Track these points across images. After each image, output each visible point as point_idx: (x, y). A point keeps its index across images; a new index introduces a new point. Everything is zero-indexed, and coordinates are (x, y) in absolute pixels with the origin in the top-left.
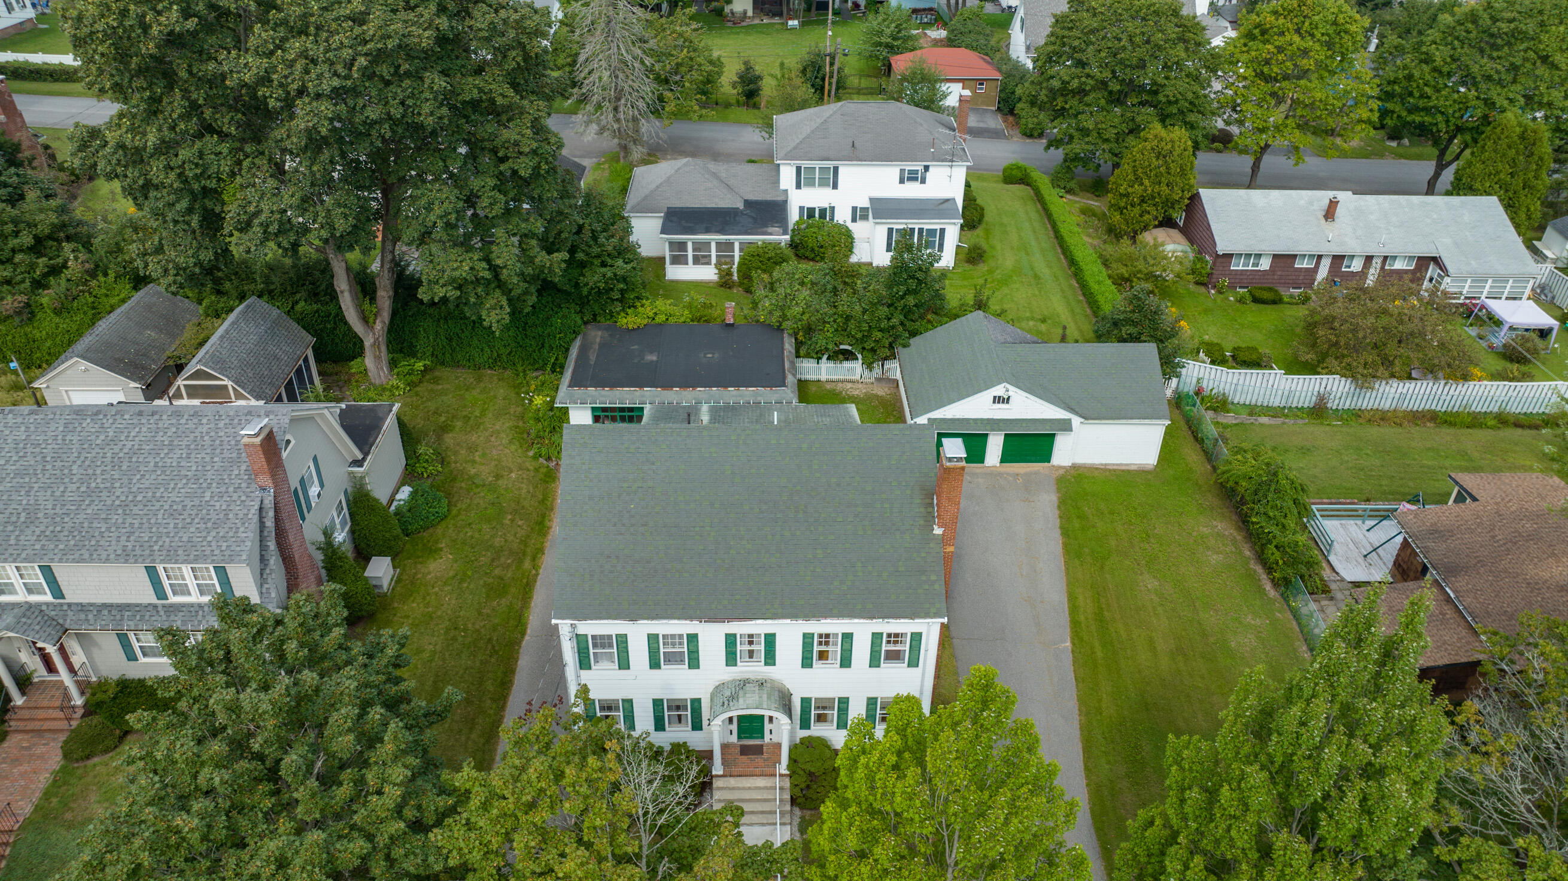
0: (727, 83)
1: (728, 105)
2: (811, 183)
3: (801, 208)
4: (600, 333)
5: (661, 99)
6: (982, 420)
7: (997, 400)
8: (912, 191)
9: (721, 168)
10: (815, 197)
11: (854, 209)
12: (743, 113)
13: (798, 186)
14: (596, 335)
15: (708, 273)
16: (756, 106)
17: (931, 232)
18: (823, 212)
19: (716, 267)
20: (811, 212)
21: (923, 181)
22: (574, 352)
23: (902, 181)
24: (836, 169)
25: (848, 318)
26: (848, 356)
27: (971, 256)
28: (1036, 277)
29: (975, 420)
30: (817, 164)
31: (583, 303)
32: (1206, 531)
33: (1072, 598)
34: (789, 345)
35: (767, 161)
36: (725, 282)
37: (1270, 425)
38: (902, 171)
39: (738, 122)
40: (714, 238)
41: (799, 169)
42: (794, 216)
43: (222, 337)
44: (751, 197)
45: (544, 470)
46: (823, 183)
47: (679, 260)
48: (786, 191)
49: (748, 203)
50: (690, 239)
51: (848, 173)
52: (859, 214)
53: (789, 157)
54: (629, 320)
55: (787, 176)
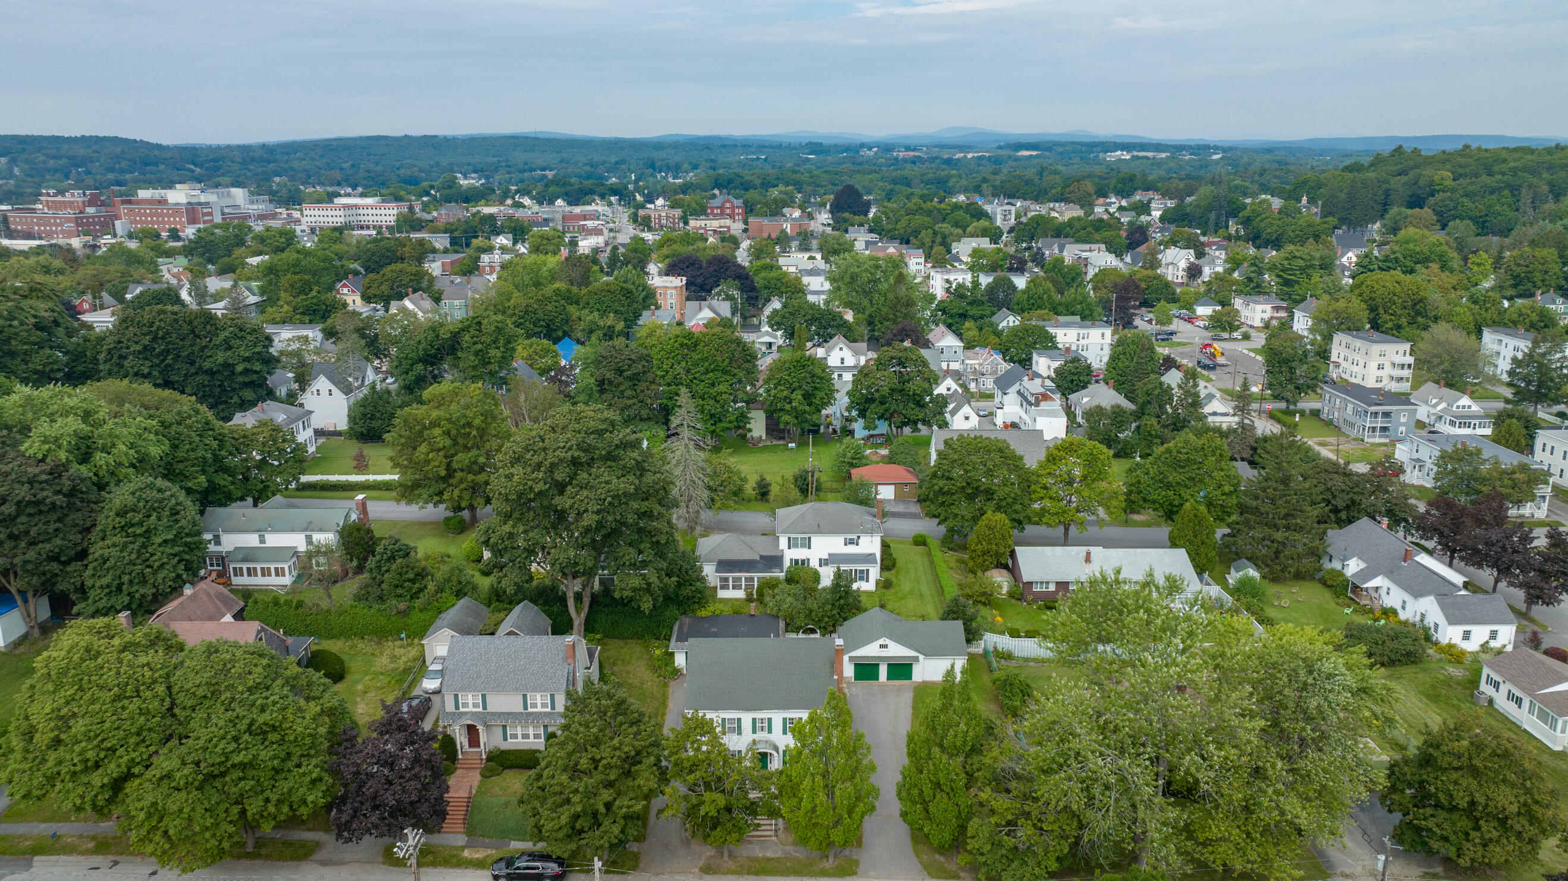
0: (750, 489)
1: (749, 501)
3: (791, 559)
4: (688, 618)
5: (713, 500)
6: (873, 656)
7: (882, 646)
8: (851, 549)
9: (747, 539)
10: (799, 554)
11: (820, 559)
12: (759, 505)
13: (789, 547)
14: (686, 620)
15: (740, 594)
16: (767, 501)
17: (862, 571)
18: (803, 562)
19: (745, 590)
20: (797, 561)
21: (857, 544)
22: (676, 628)
23: (846, 544)
24: (809, 538)
25: (811, 611)
26: (813, 631)
27: (885, 585)
28: (921, 595)
30: (799, 536)
31: (680, 604)
34: (782, 624)
35: (771, 534)
36: (749, 599)
38: (846, 539)
39: (755, 511)
40: (743, 575)
41: (789, 538)
42: (787, 564)
44: (764, 553)
46: (803, 546)
47: (724, 587)
48: (783, 550)
49: (762, 557)
50: (730, 575)
51: (816, 540)
52: (823, 562)
53: (784, 532)
54: (703, 613)
55: (783, 542)
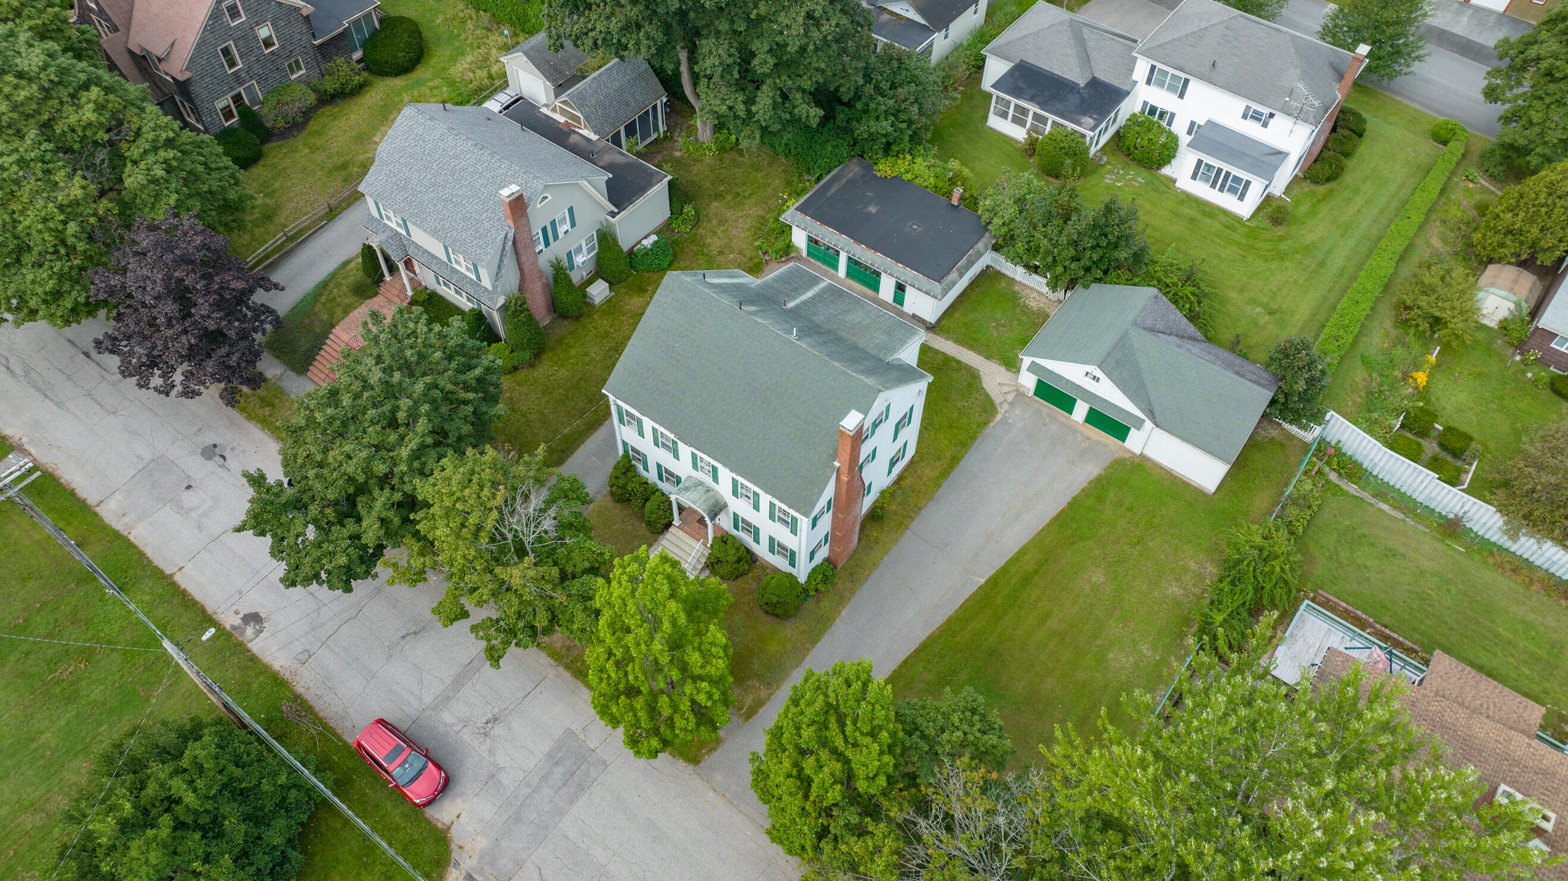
2: (1161, 84)
3: (1145, 103)
4: (857, 169)
6: (1073, 383)
7: (1089, 375)
8: (1251, 129)
10: (1162, 98)
11: (1193, 124)
13: (1149, 82)
14: (853, 170)
15: (1019, 134)
17: (1237, 180)
18: (1162, 115)
19: (1028, 133)
20: (1153, 110)
21: (1265, 125)
22: (827, 178)
23: (1245, 117)
24: (1187, 81)
29: (1068, 381)
30: (1172, 71)
32: (1193, 565)
33: (1022, 552)
36: (1029, 147)
37: (1388, 515)
38: (1248, 108)
40: (1033, 108)
41: (1153, 68)
42: (1133, 108)
43: (595, 79)
44: (1101, 76)
45: (756, 260)
46: (1171, 89)
47: (1001, 113)
48: (1136, 82)
49: (1092, 82)
50: (1012, 100)
51: (1195, 87)
52: (1192, 132)
53: (1146, 54)
54: (885, 168)
55: (1141, 70)
